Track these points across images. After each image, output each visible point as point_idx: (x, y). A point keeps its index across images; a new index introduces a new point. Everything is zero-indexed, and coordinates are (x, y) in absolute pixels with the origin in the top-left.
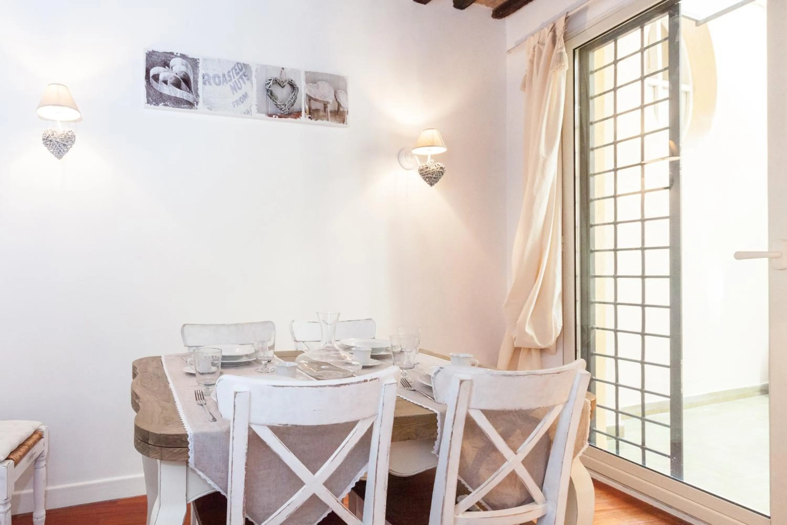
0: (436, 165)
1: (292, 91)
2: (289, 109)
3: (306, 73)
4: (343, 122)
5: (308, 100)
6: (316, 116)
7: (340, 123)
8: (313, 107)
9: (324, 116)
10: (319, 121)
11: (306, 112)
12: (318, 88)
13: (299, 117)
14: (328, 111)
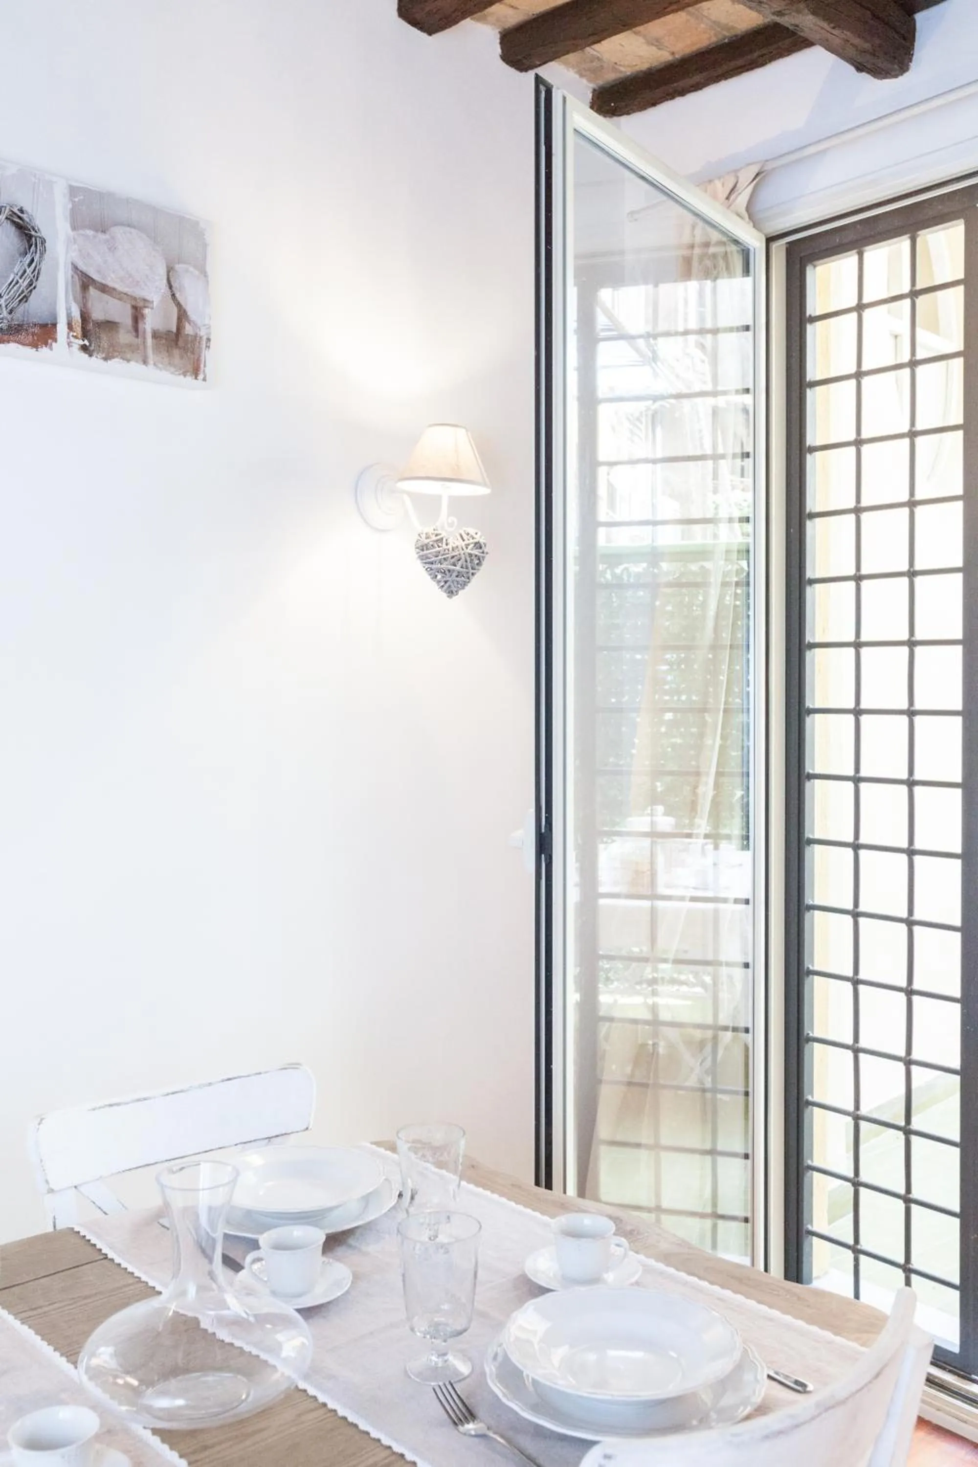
0: (465, 537)
1: (22, 249)
2: (11, 312)
3: (73, 191)
4: (196, 371)
5: (78, 288)
6: (105, 343)
7: (185, 374)
8: (97, 314)
9: (133, 348)
10: (116, 363)
11: (70, 327)
12: (112, 249)
13: (46, 344)
14: (144, 332)
